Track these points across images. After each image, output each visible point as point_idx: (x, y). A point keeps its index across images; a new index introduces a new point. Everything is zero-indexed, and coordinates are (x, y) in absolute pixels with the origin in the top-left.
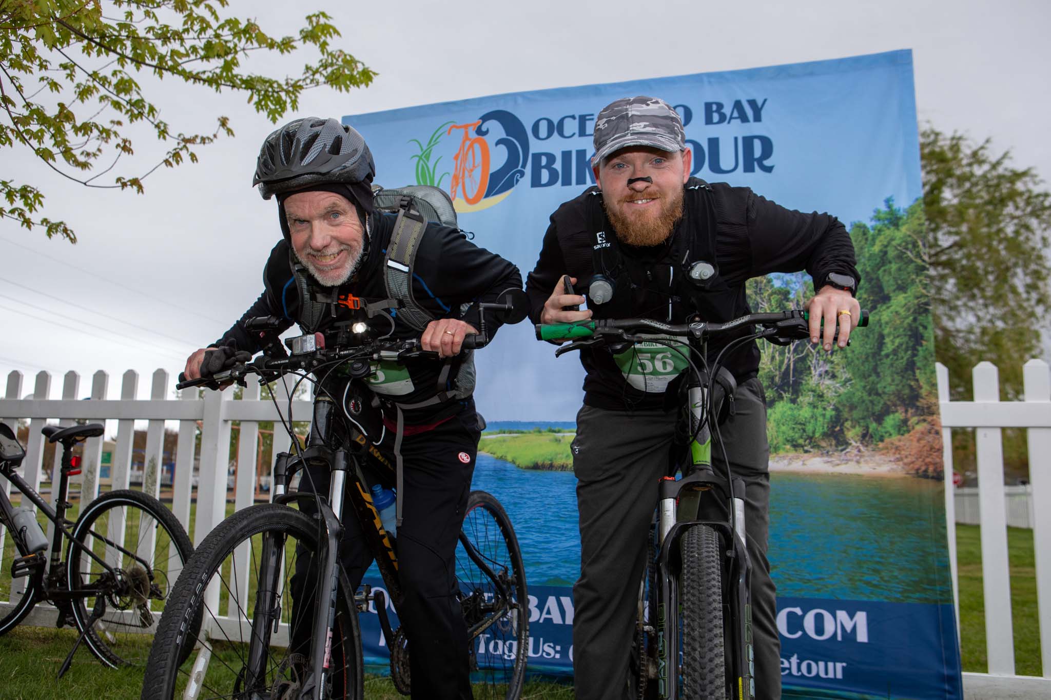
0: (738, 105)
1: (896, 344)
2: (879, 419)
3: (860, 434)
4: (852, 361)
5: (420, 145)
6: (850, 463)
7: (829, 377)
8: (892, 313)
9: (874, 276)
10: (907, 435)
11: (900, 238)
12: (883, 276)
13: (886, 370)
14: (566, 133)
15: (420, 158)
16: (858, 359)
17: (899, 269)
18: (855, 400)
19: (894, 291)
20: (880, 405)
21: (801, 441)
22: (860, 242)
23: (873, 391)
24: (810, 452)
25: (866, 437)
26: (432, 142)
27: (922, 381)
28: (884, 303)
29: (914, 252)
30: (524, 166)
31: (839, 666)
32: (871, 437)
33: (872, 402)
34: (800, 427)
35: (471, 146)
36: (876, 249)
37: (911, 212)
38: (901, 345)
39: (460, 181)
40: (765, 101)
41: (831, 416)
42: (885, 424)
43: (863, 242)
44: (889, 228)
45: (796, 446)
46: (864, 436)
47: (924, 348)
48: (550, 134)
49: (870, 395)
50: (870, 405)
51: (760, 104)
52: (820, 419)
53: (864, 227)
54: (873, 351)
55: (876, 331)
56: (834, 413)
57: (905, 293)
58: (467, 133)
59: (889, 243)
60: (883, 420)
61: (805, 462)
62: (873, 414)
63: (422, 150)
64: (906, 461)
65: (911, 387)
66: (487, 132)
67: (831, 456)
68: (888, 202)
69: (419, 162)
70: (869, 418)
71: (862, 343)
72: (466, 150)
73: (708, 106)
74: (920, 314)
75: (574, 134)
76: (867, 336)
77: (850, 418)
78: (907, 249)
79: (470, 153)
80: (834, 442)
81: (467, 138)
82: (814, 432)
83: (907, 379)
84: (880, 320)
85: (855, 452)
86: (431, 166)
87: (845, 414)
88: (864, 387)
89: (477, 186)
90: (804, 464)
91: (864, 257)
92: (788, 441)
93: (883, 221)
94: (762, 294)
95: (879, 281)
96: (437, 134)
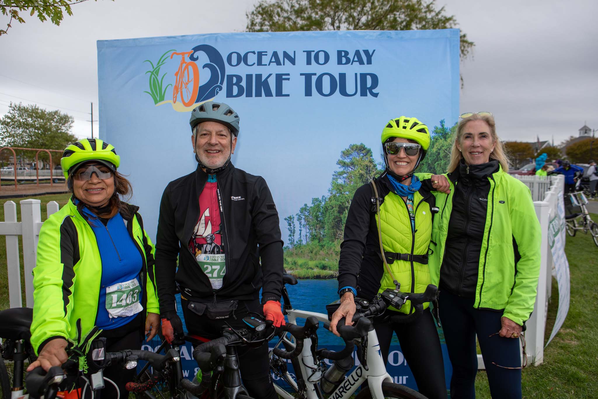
0: (357, 53)
5: (152, 64)
9: (432, 167)
11: (447, 145)
12: (437, 167)
14: (249, 62)
15: (152, 73)
17: (445, 164)
26: (161, 62)
30: (222, 83)
31: (405, 378)
35: (187, 67)
36: (435, 150)
37: (452, 130)
39: (179, 90)
40: (374, 51)
44: (441, 139)
48: (238, 63)
51: (371, 54)
58: (183, 58)
59: (441, 148)
63: (153, 68)
66: (197, 59)
68: (442, 122)
69: (151, 76)
72: (183, 69)
73: (339, 52)
75: (254, 64)
79: (186, 72)
81: (183, 61)
86: (159, 78)
89: (191, 95)
93: (439, 134)
94: (370, 174)
95: (435, 169)
96: (164, 58)
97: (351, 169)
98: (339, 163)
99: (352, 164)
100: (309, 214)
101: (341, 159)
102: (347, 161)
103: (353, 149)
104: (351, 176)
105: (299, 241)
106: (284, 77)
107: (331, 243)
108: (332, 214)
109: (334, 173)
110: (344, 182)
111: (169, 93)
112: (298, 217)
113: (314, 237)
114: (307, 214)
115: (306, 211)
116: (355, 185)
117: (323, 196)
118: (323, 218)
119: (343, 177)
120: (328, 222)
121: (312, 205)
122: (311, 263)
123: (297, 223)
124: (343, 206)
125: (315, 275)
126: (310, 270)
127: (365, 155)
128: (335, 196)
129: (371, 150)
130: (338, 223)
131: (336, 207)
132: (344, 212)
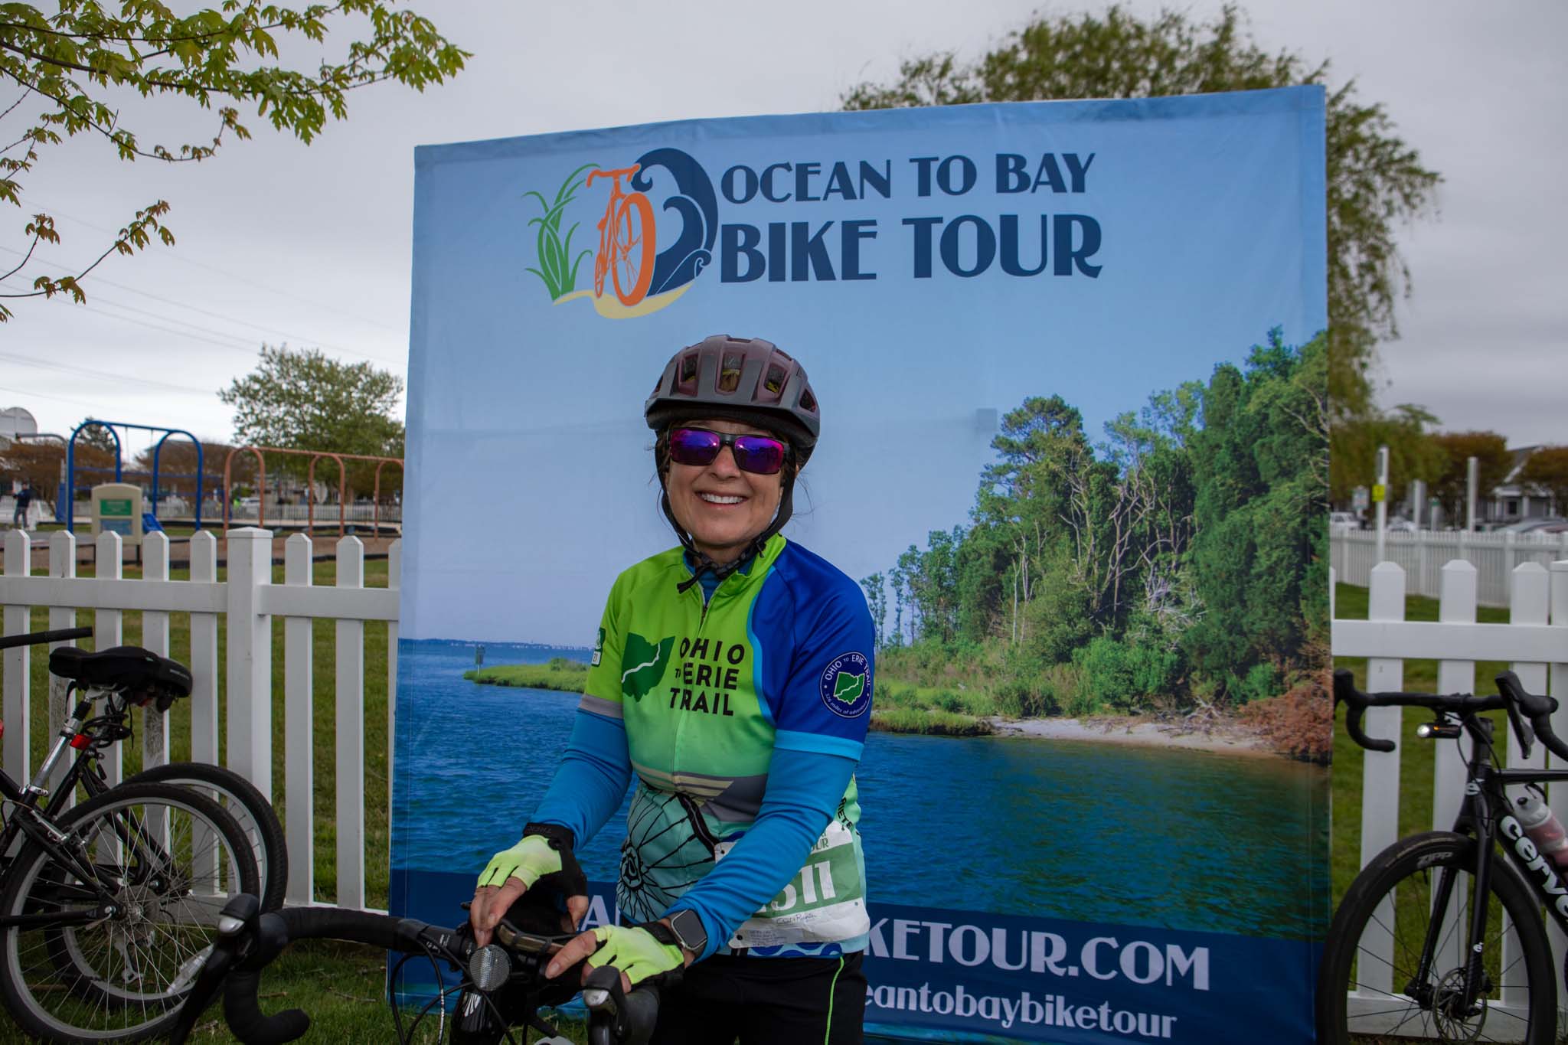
0: (1049, 161)
1: (1274, 559)
2: (1242, 671)
3: (1213, 691)
4: (1207, 581)
5: (545, 205)
6: (1196, 733)
7: (1172, 602)
8: (1269, 511)
9: (1247, 452)
10: (1280, 697)
11: (1289, 395)
12: (1261, 452)
13: (1256, 599)
15: (544, 223)
16: (1215, 578)
17: (1285, 444)
18: (1208, 638)
19: (1275, 477)
20: (1245, 650)
21: (1126, 698)
22: (1228, 395)
23: (1234, 628)
24: (1138, 714)
25: (1221, 696)
26: (562, 197)
27: (1309, 618)
28: (1259, 495)
29: (1309, 418)
30: (710, 246)
31: (1166, 1020)
32: (1229, 696)
33: (1232, 644)
34: (1126, 676)
35: (625, 208)
36: (1252, 408)
37: (1307, 353)
38: (1281, 560)
39: (610, 265)
41: (1172, 663)
42: (1250, 679)
43: (1232, 397)
44: (1272, 378)
45: (1118, 705)
46: (1218, 694)
47: (1315, 567)
48: (750, 195)
49: (1230, 633)
50: (1229, 648)
51: (1083, 163)
52: (1156, 665)
53: (1236, 372)
54: (1239, 567)
55: (1245, 537)
56: (1176, 656)
57: (1292, 481)
58: (617, 185)
59: (1271, 402)
60: (1248, 671)
61: (1131, 729)
62: (1234, 662)
63: (549, 213)
64: (1276, 734)
65: (1291, 625)
66: (649, 186)
67: (1169, 722)
68: (1274, 334)
69: (542, 231)
70: (1227, 666)
71: (1222, 553)
72: (616, 211)
73: (1002, 160)
74: (1312, 514)
76: (1232, 544)
77: (1199, 667)
78: (1298, 412)
79: (624, 220)
80: (1174, 701)
81: (617, 193)
82: (1145, 686)
83: (1286, 615)
84: (1251, 521)
85: (1204, 717)
86: (562, 236)
87: (1193, 661)
88: (1223, 621)
89: (637, 277)
90: (1129, 732)
91: (1232, 420)
92: (1107, 697)
93: (1265, 365)
94: (1077, 471)
95: (1253, 459)
96: (569, 187)
97: (1026, 460)
98: (997, 444)
99: (1031, 446)
100: (921, 572)
101: (1002, 434)
102: (1018, 439)
103: (1032, 410)
104: (1028, 476)
105: (894, 636)
106: (862, 229)
107: (973, 643)
108: (977, 570)
109: (985, 470)
110: (1010, 491)
111: (586, 271)
112: (893, 577)
113: (931, 629)
114: (915, 570)
115: (914, 564)
116: (1038, 499)
117: (957, 528)
118: (956, 581)
119: (1008, 480)
120: (967, 592)
121: (929, 549)
122: (924, 695)
123: (889, 592)
124: (1005, 553)
125: (932, 724)
126: (919, 713)
127: (1064, 425)
128: (985, 527)
129: (1081, 412)
130: (991, 594)
131: (987, 555)
132: (1009, 568)
